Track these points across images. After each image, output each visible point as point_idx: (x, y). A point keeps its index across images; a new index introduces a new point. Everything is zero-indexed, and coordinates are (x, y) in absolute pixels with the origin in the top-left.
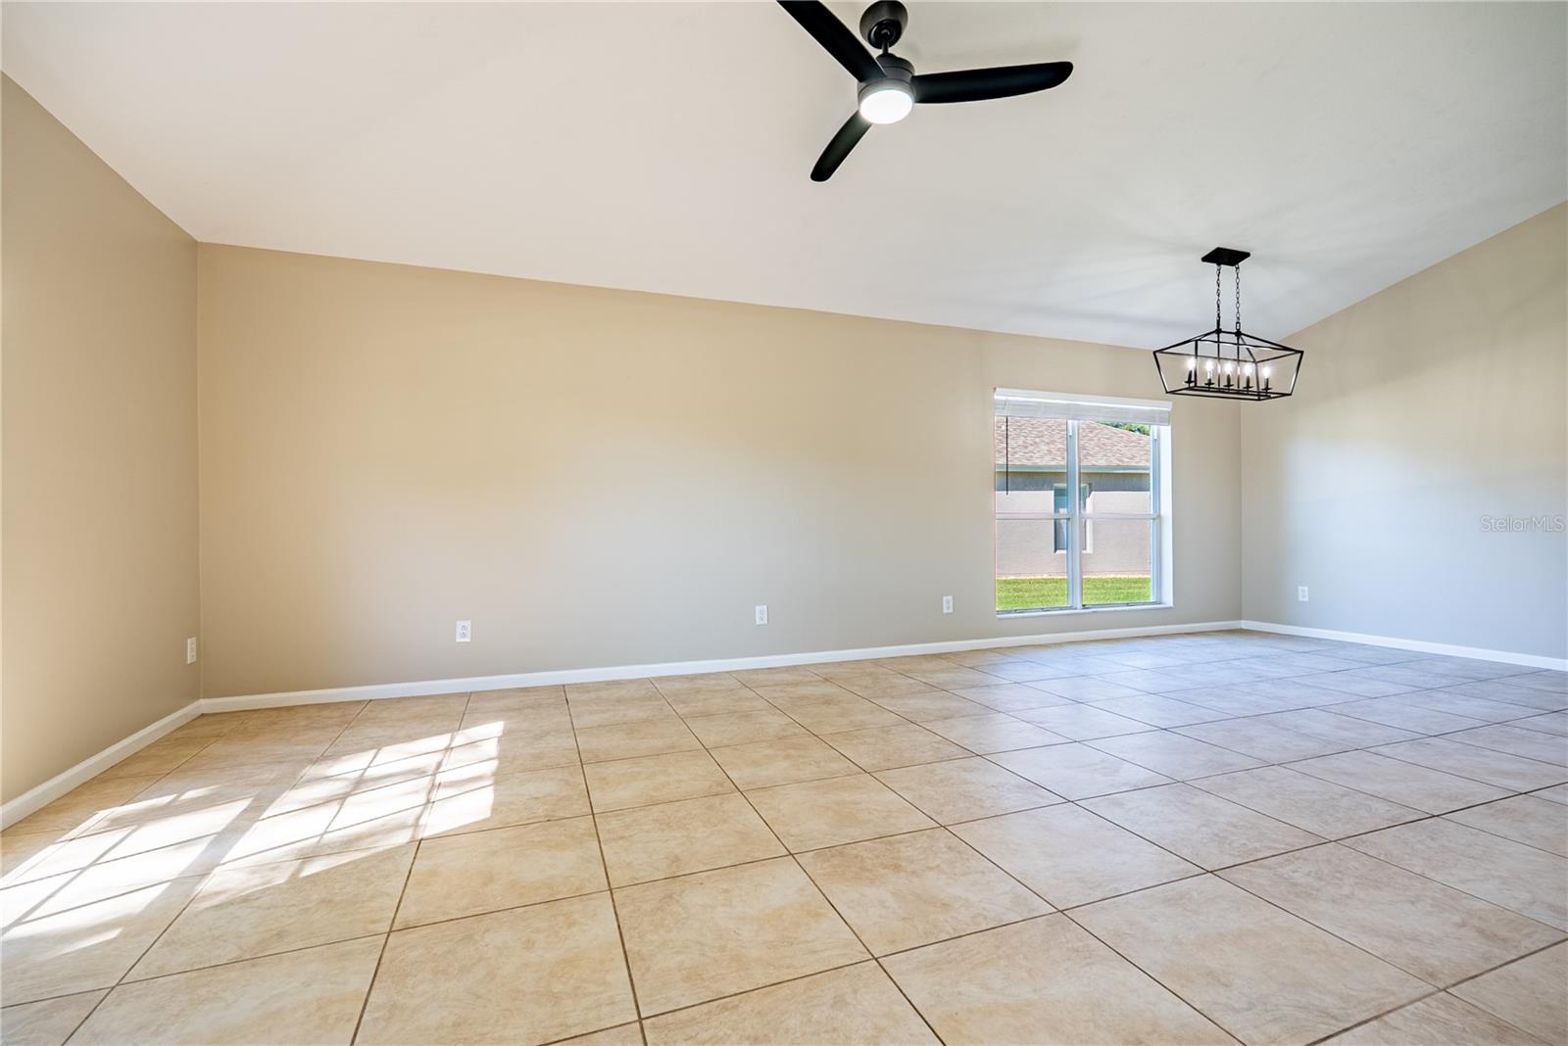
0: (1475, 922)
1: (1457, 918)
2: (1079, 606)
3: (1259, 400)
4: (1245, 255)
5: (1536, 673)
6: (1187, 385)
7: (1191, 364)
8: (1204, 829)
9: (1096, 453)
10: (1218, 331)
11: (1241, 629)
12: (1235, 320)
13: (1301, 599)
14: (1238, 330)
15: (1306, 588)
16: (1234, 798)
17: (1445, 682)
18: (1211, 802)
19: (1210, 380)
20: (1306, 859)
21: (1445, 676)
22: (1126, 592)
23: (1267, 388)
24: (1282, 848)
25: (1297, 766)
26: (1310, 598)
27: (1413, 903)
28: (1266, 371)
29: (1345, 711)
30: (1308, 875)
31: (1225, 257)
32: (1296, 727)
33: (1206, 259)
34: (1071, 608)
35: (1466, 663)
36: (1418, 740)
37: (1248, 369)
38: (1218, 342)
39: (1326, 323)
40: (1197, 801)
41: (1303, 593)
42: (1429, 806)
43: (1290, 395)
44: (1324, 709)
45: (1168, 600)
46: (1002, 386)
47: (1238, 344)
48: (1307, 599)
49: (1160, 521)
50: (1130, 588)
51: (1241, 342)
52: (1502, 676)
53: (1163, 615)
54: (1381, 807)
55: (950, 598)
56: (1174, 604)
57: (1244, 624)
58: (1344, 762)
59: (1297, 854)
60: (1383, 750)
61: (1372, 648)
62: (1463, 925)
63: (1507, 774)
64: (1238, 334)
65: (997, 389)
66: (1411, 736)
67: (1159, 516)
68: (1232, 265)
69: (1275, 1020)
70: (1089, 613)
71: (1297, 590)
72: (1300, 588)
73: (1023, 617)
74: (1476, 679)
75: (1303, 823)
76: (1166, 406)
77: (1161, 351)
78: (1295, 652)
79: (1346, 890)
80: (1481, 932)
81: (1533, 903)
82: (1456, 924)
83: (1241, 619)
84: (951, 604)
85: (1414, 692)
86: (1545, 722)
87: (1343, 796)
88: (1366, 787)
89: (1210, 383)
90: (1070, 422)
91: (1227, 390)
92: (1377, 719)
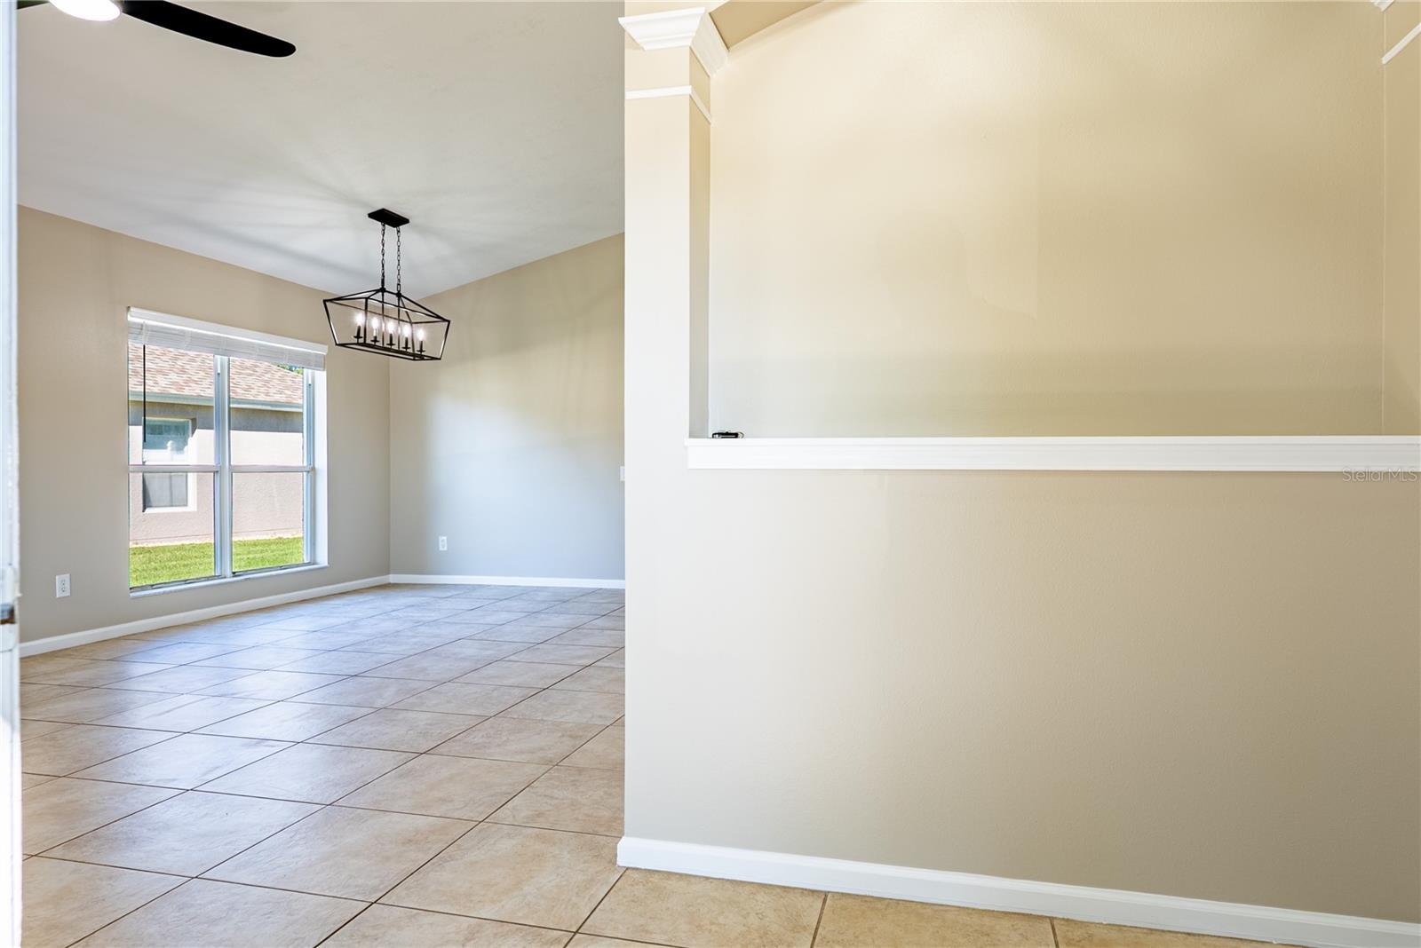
0: (568, 733)
1: (560, 734)
2: (229, 573)
3: (414, 360)
4: (405, 221)
5: (595, 592)
6: (357, 340)
7: (359, 319)
8: (411, 732)
9: (201, 380)
10: (383, 290)
11: (390, 584)
12: (396, 282)
13: (441, 549)
14: (399, 292)
15: (445, 538)
16: (424, 708)
17: (544, 606)
18: (410, 715)
19: (376, 337)
20: (479, 730)
21: (544, 602)
22: (245, 557)
23: (421, 351)
24: (464, 728)
25: (461, 680)
26: (448, 548)
27: (539, 734)
28: (421, 334)
29: (485, 637)
30: (483, 736)
31: (387, 218)
32: (454, 654)
33: (372, 215)
34: (219, 577)
35: (556, 591)
36: (533, 647)
37: (406, 330)
38: (383, 302)
39: (462, 290)
40: (400, 717)
41: (443, 543)
42: (542, 685)
43: (440, 359)
44: (470, 638)
45: (323, 559)
46: (136, 307)
47: (399, 306)
48: (445, 549)
49: (315, 475)
50: (249, 553)
51: (401, 305)
52: (576, 597)
53: (314, 576)
54: (516, 692)
55: (66, 577)
56: (329, 562)
57: (392, 578)
58: (490, 671)
59: (474, 729)
60: (512, 658)
61: (496, 587)
62: (563, 736)
63: (580, 657)
64: (399, 295)
65: (132, 309)
66: (527, 645)
67: (314, 469)
68: (394, 227)
69: (480, 805)
70: (241, 581)
71: (438, 539)
72: (441, 538)
73: (164, 593)
74: (562, 600)
75: (474, 712)
76: (321, 350)
77: (331, 301)
78: (440, 598)
79: (505, 738)
80: (571, 736)
81: (593, 717)
82: (560, 737)
83: (389, 573)
84: (68, 585)
85: (526, 617)
86: (600, 622)
87: (493, 691)
88: (506, 682)
89: (375, 340)
90: (218, 357)
91: (387, 348)
92: (507, 638)
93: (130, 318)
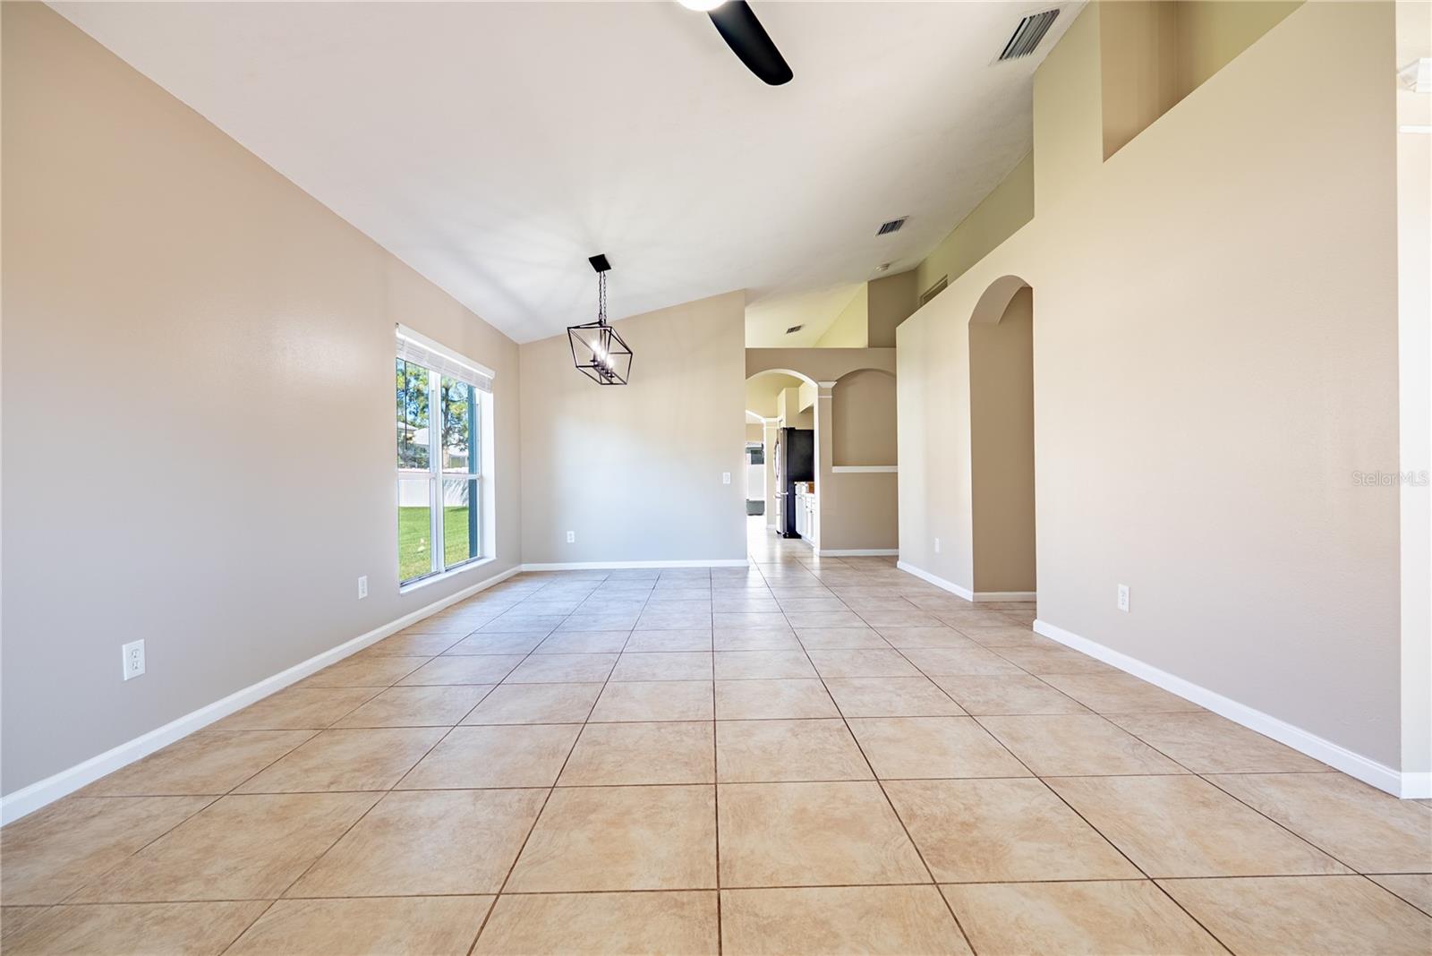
2: (443, 569)
4: (608, 268)
6: (592, 364)
7: (594, 345)
10: (600, 323)
11: (524, 572)
13: (569, 541)
15: (573, 533)
23: (611, 376)
26: (575, 540)
31: (600, 263)
33: (592, 260)
34: (438, 572)
41: (571, 537)
45: (491, 554)
48: (573, 541)
49: (482, 482)
55: (365, 579)
56: (497, 556)
57: (525, 567)
65: (399, 325)
67: (481, 476)
71: (566, 535)
72: (568, 533)
73: (419, 589)
76: (491, 375)
83: (521, 564)
84: (366, 586)
93: (399, 335)
